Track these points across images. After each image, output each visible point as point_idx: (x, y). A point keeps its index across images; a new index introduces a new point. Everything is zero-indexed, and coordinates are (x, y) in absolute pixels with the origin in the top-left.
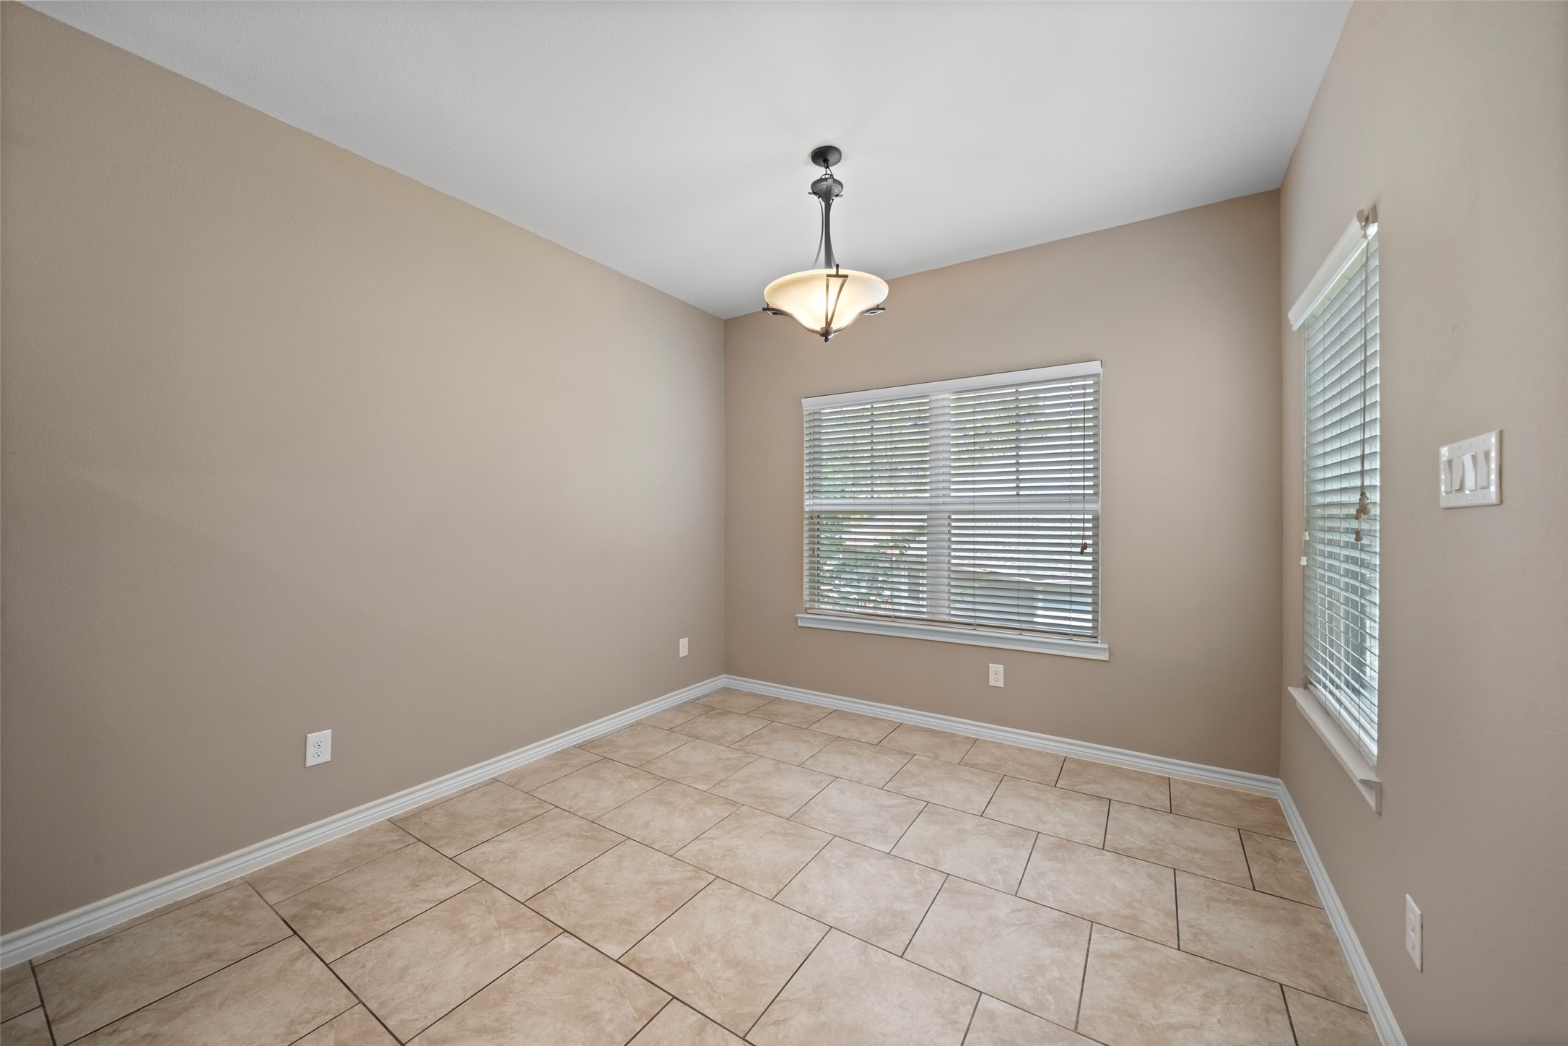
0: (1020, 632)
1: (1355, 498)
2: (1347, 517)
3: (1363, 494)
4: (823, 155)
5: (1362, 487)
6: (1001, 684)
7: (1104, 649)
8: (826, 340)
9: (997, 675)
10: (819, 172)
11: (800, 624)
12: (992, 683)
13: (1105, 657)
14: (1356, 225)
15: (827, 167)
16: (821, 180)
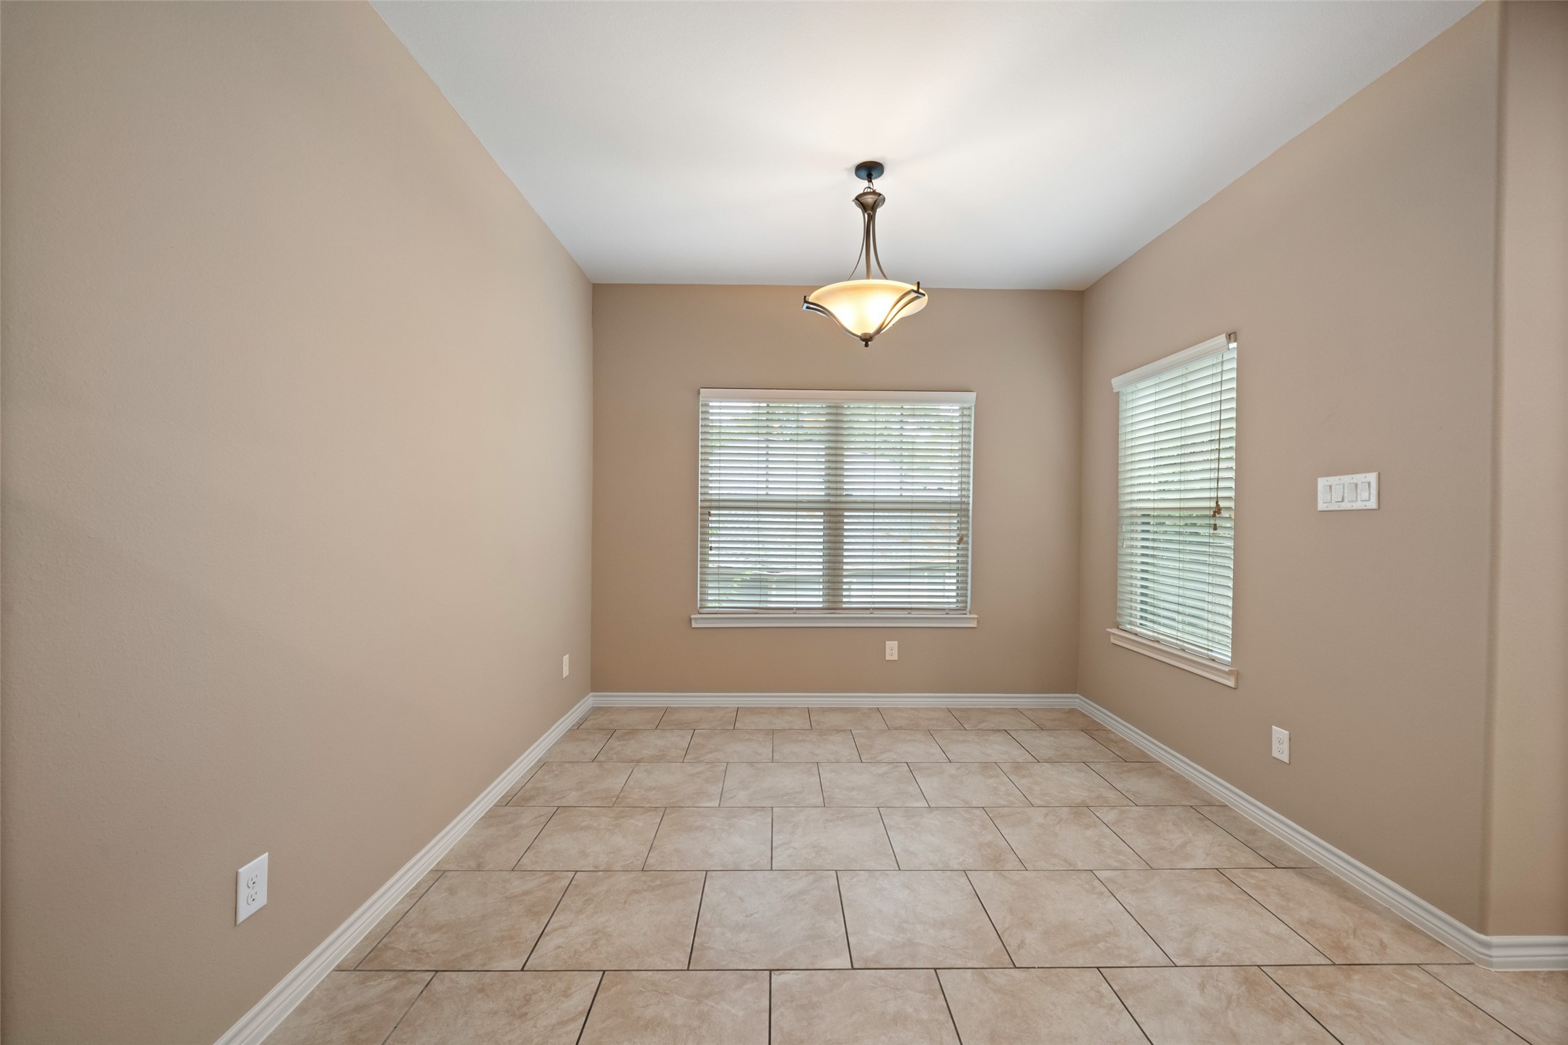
0: (909, 611)
1: (1213, 504)
2: (1206, 516)
3: (1217, 502)
4: (870, 170)
5: (1217, 497)
6: (895, 657)
7: (974, 618)
8: (867, 345)
9: (892, 650)
10: (861, 185)
11: (694, 625)
12: (888, 658)
13: (974, 624)
14: (1223, 338)
15: (870, 181)
16: (864, 194)
